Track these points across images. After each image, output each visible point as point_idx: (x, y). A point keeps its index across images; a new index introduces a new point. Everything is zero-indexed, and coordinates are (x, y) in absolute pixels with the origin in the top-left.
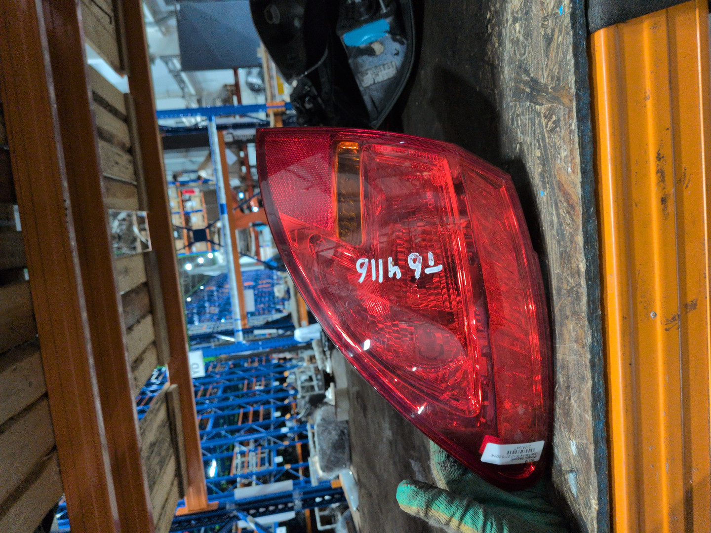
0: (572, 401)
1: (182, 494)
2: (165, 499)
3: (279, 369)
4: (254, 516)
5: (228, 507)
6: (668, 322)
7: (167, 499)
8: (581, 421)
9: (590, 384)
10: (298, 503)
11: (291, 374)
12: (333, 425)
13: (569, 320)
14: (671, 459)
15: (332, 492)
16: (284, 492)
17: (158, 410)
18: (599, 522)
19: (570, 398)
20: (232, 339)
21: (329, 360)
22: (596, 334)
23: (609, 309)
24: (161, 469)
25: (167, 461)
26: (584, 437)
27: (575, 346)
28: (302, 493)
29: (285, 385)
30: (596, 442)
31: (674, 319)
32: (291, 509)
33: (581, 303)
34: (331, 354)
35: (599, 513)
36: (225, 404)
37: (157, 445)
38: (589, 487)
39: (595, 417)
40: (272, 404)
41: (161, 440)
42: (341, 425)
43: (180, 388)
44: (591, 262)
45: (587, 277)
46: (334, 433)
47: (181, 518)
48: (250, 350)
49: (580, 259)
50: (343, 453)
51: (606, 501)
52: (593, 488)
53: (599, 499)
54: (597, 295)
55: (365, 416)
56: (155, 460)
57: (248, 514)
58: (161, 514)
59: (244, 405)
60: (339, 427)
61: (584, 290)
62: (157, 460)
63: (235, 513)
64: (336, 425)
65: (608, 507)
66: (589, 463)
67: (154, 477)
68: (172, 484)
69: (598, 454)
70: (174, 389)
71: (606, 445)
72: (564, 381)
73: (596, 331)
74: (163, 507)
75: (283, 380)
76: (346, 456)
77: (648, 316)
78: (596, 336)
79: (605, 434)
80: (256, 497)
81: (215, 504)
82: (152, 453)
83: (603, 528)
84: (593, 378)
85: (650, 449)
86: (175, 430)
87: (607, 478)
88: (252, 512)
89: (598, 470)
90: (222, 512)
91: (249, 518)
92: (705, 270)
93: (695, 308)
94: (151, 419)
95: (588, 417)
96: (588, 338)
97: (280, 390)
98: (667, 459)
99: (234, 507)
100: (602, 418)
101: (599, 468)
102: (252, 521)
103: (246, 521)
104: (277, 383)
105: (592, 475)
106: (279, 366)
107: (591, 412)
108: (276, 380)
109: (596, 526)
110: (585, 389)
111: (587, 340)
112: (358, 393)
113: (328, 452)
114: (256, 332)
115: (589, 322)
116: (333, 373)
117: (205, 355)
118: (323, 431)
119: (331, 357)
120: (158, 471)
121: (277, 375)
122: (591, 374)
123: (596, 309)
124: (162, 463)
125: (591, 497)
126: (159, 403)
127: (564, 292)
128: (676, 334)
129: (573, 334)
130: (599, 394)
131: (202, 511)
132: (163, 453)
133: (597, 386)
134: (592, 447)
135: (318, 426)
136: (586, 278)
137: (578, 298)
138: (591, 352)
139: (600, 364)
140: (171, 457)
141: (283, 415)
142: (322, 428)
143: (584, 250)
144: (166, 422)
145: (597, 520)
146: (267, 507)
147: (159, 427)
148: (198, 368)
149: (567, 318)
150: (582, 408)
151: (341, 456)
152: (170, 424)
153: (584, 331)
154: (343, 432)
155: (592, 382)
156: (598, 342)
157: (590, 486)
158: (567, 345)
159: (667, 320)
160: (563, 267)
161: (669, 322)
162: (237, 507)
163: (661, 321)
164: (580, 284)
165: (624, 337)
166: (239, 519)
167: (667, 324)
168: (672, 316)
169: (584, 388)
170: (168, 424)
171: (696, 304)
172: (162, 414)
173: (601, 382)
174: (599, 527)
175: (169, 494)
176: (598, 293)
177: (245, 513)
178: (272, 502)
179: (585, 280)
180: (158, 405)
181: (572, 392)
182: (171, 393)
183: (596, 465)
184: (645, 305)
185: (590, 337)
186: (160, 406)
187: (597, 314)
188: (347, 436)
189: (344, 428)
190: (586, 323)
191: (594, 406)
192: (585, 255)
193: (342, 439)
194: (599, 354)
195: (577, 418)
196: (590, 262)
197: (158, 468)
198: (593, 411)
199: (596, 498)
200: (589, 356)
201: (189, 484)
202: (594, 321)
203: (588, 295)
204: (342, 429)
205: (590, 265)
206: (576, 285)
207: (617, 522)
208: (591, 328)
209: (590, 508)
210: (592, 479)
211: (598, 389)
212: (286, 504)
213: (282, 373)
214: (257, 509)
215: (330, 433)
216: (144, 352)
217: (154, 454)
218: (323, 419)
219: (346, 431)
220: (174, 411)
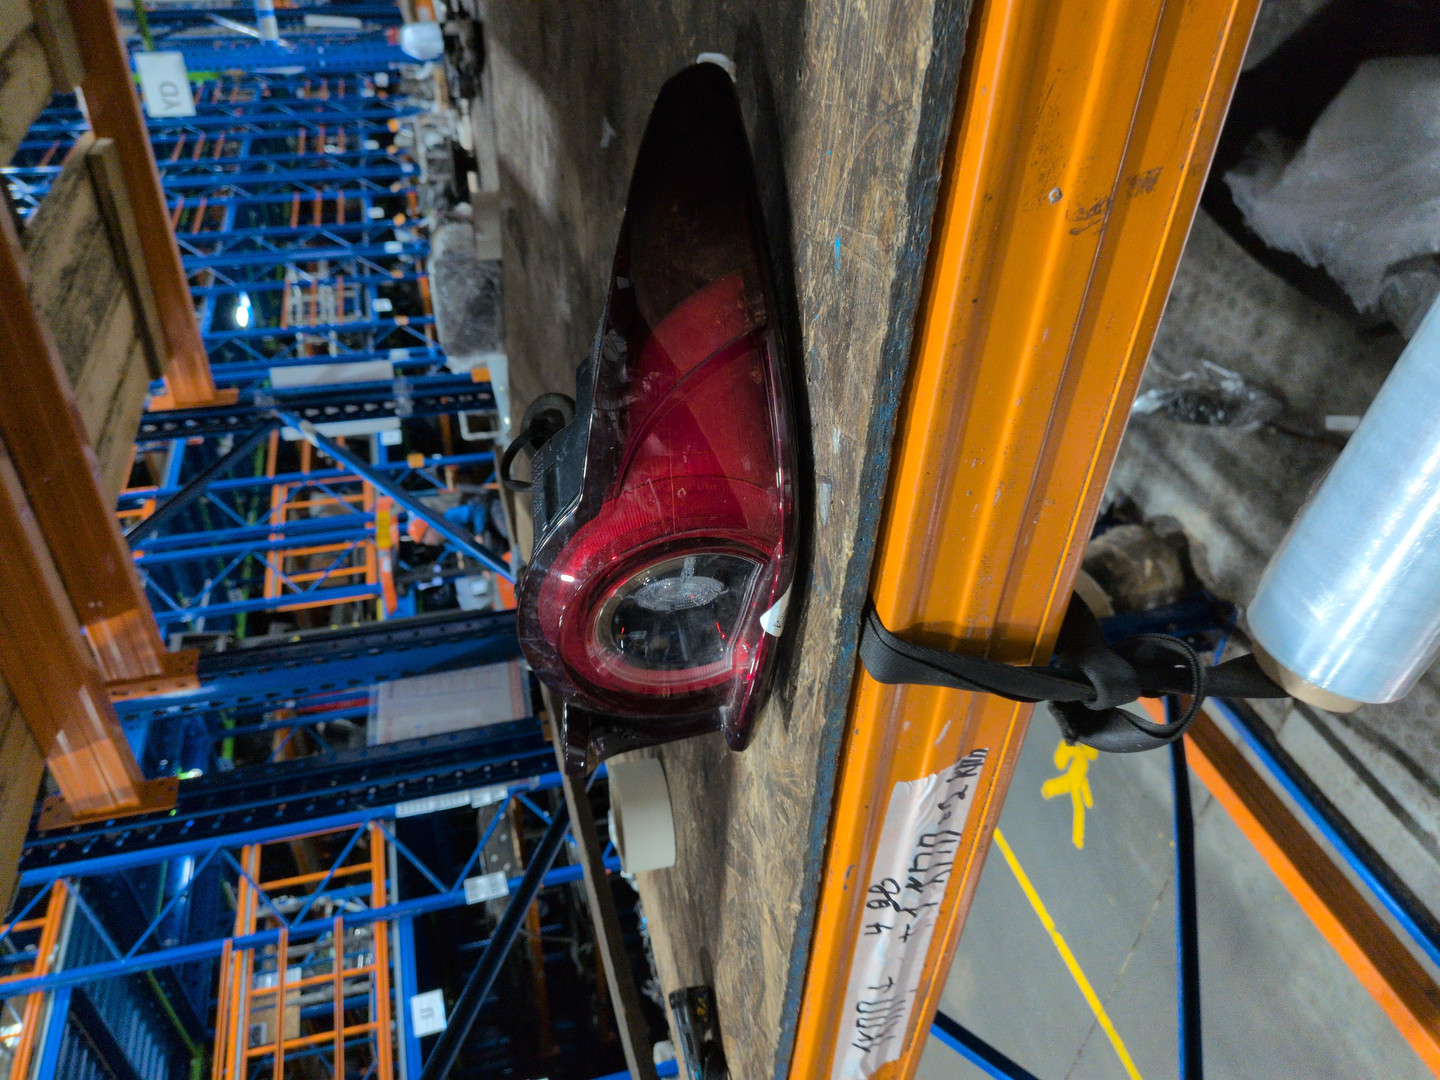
0: (850, 354)
1: (155, 372)
2: (115, 381)
3: (376, 113)
4: (314, 420)
5: (258, 401)
6: (1081, 216)
7: (120, 384)
8: (856, 398)
9: (882, 331)
10: (404, 403)
11: (404, 126)
12: (469, 266)
13: (877, 181)
14: (1008, 485)
15: (470, 389)
16: (377, 382)
17: (72, 196)
18: (849, 576)
19: (847, 347)
20: (254, 33)
21: (466, 118)
22: (918, 227)
23: (961, 170)
24: (98, 322)
25: (110, 307)
26: (854, 429)
27: (875, 243)
28: (412, 387)
29: (391, 150)
30: (871, 444)
31: (1096, 209)
32: (391, 413)
33: (903, 149)
34: (470, 106)
35: (852, 563)
36: (256, 178)
37: (81, 271)
38: (845, 518)
39: (880, 397)
40: (364, 189)
41: (90, 260)
42: (485, 267)
43: (119, 146)
44: (945, 50)
45: (928, 86)
46: (470, 282)
47: (161, 417)
48: (298, 64)
49: (923, 37)
50: (491, 322)
51: (869, 544)
52: (850, 521)
53: (858, 540)
54: (941, 134)
55: (524, 263)
56: (80, 306)
57: (304, 417)
58: (110, 412)
59: (303, 186)
60: (483, 270)
61: (914, 118)
62: (85, 303)
63: (275, 413)
64: (476, 267)
65: (870, 555)
66: (851, 478)
67: (83, 339)
68: (130, 352)
69: (871, 465)
70: (106, 149)
71: (889, 450)
72: (844, 308)
73: (921, 219)
74: (115, 396)
75: (387, 138)
76: (496, 330)
77: (1041, 197)
78: (917, 230)
79: (892, 431)
80: (316, 387)
81: (231, 395)
82: (70, 289)
83: (854, 586)
84: (892, 320)
85: (974, 464)
86: (121, 238)
87: (879, 508)
88: (311, 412)
89: (865, 494)
90: (245, 410)
91: (304, 424)
92: (1202, 101)
93: (1151, 190)
94: (55, 218)
95: (867, 394)
96: (900, 234)
97: (380, 160)
98: (1001, 483)
99: (271, 401)
100: (893, 400)
101: (868, 490)
102: (309, 431)
103: (297, 428)
104: (372, 145)
105: (853, 500)
106: (375, 104)
107: (873, 388)
108: (372, 136)
109: (842, 582)
110: (874, 340)
111: (898, 238)
112: (511, 211)
113: (459, 318)
114: (313, 21)
115: (908, 197)
116: (474, 151)
117: (190, 66)
118: (447, 278)
119: (470, 114)
120: (92, 327)
121: (373, 127)
122: (888, 312)
123: (932, 168)
124: (99, 311)
125: (845, 535)
126: (73, 177)
127: (881, 107)
128: (1090, 243)
129: (876, 214)
130: (897, 354)
131: (201, 405)
132: (99, 289)
133: (896, 338)
134: (862, 452)
135: (437, 265)
136: (924, 90)
137: (900, 135)
138: (899, 267)
139: (912, 292)
140: (118, 300)
141: (389, 215)
142: (444, 271)
143: (936, 13)
144: (97, 224)
145: (847, 576)
146: (341, 406)
147: (79, 234)
148: (176, 94)
149: (874, 172)
150: (861, 374)
151: (485, 328)
152: (108, 228)
153: (896, 216)
154: (490, 283)
155: (886, 328)
156: (918, 245)
157: (847, 517)
158: (864, 235)
159: (1081, 210)
160: (891, 44)
161: (1083, 214)
162: (279, 403)
163: (1068, 211)
164: (908, 100)
165: (976, 240)
166: (283, 424)
167: (1078, 219)
168: (1095, 203)
169: (872, 338)
170: (102, 227)
171: (1155, 181)
172: (83, 206)
173: (906, 330)
174: (847, 584)
175: (124, 372)
176: (944, 129)
177: (296, 414)
178: (353, 398)
179: (921, 92)
180: (69, 185)
181: (854, 336)
182: (99, 158)
183: (862, 483)
184: (1043, 170)
185: (905, 232)
186: (75, 187)
187: (931, 179)
188: (499, 292)
189: (494, 274)
190: (903, 198)
191: (882, 377)
192: (935, 27)
193: (489, 296)
194: (915, 271)
195: (850, 389)
196: (941, 53)
197: (89, 320)
198: (878, 386)
199: (852, 538)
200: (892, 274)
201: (170, 351)
202: (921, 196)
203: (921, 133)
204: (488, 275)
205: (941, 58)
206: (905, 101)
207: (884, 578)
208: (911, 210)
209: (840, 552)
210: (852, 506)
211: (897, 343)
212: (380, 403)
213: (383, 121)
214: (321, 408)
215: (462, 282)
216: (11, 50)
217: (75, 292)
218: (448, 252)
219: (496, 281)
220: (110, 197)
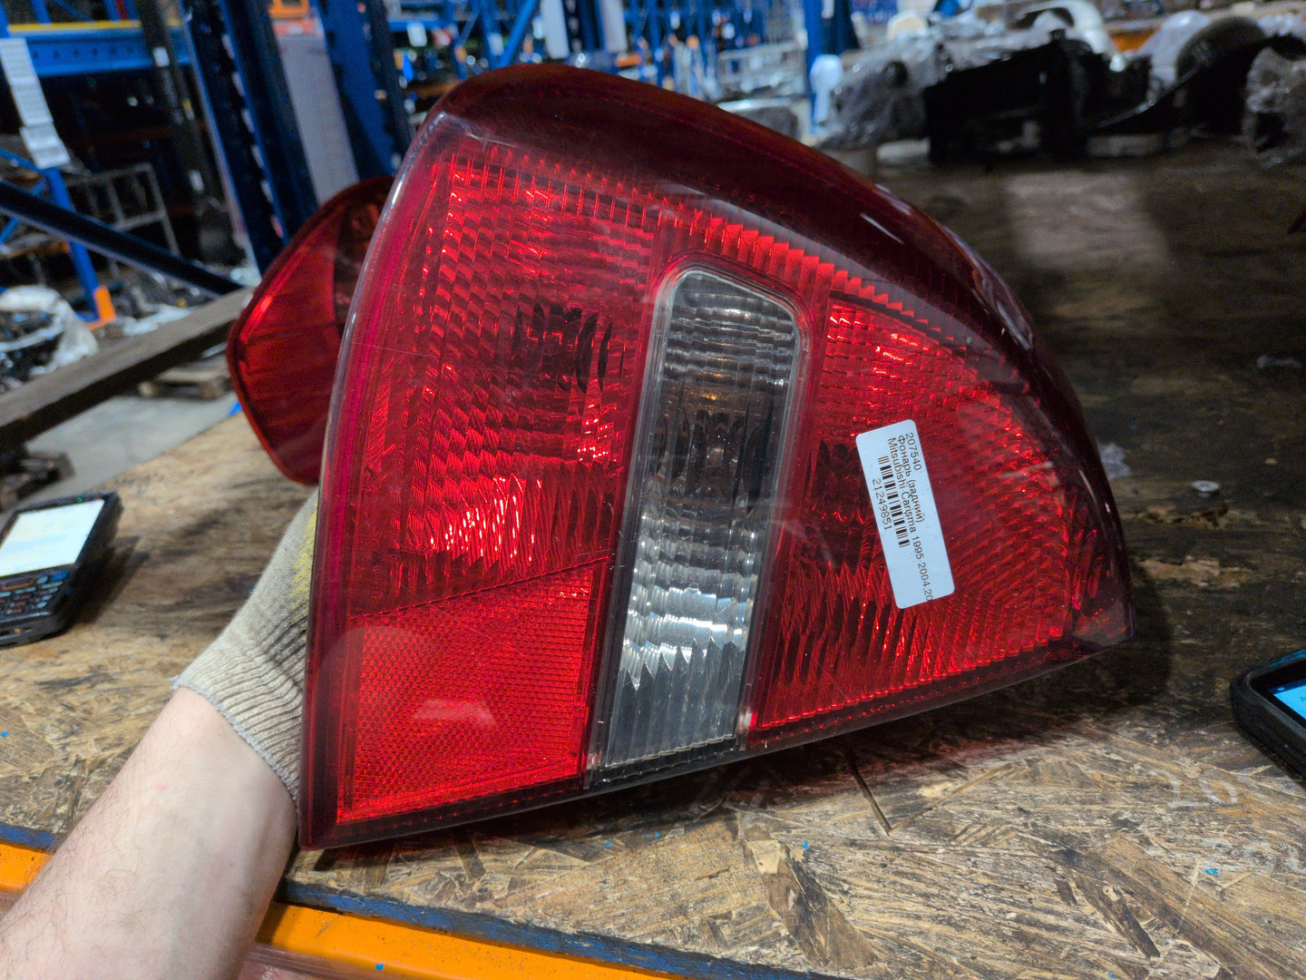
3: (701, 26)
16: (602, 33)
29: (672, 40)
32: (571, 50)
75: (682, 36)
97: (664, 30)
104: (675, 21)
121: (689, 25)
212: (580, 36)
